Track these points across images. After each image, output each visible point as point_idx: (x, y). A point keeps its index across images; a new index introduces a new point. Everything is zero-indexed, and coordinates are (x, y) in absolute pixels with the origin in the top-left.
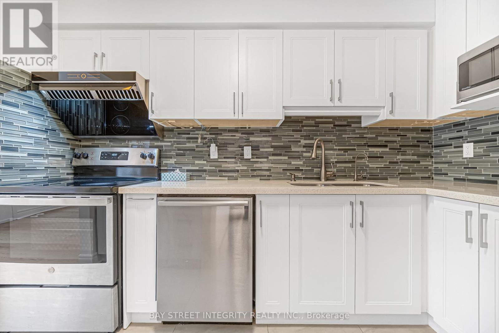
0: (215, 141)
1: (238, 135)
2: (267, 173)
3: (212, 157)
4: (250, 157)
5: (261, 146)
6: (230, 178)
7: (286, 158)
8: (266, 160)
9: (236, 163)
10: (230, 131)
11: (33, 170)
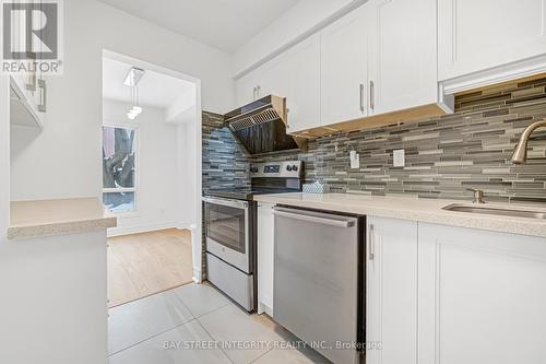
0: (355, 147)
1: (385, 137)
2: (432, 187)
3: (352, 167)
4: (403, 164)
5: (420, 147)
6: (375, 193)
7: (470, 163)
8: (429, 168)
9: (382, 173)
10: (375, 132)
11: (226, 181)
